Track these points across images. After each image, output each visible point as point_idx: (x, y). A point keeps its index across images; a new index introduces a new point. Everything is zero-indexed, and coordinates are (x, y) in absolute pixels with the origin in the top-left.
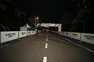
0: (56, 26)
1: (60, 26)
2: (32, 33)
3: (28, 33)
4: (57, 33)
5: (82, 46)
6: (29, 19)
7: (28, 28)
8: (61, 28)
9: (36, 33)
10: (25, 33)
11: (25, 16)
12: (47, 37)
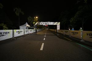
0: (55, 24)
1: (58, 24)
4: (56, 31)
5: (87, 48)
7: (28, 27)
12: (45, 36)
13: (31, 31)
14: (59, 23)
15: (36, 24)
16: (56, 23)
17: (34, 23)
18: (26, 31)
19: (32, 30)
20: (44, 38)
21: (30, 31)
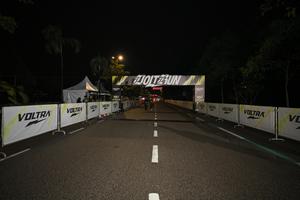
0: (187, 83)
1: (198, 83)
2: (105, 108)
3: (90, 110)
4: (191, 108)
6: (93, 60)
7: (90, 91)
8: (203, 89)
9: (117, 109)
10: (79, 109)
11: (77, 50)
12: (156, 124)
15: (119, 84)
17: (114, 78)
18: (92, 107)
19: (109, 103)
20: (156, 132)
21: (104, 106)
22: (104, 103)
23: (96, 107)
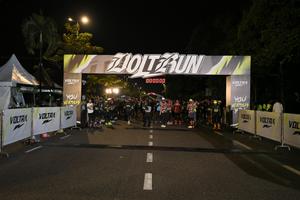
7: (20, 85)
12: (150, 157)
13: (46, 118)
14: (247, 60)
15: (79, 70)
16: (226, 59)
17: (67, 58)
18: (14, 120)
19: (55, 110)
20: (149, 177)
21: (42, 116)
22: (43, 110)
23: (24, 118)
